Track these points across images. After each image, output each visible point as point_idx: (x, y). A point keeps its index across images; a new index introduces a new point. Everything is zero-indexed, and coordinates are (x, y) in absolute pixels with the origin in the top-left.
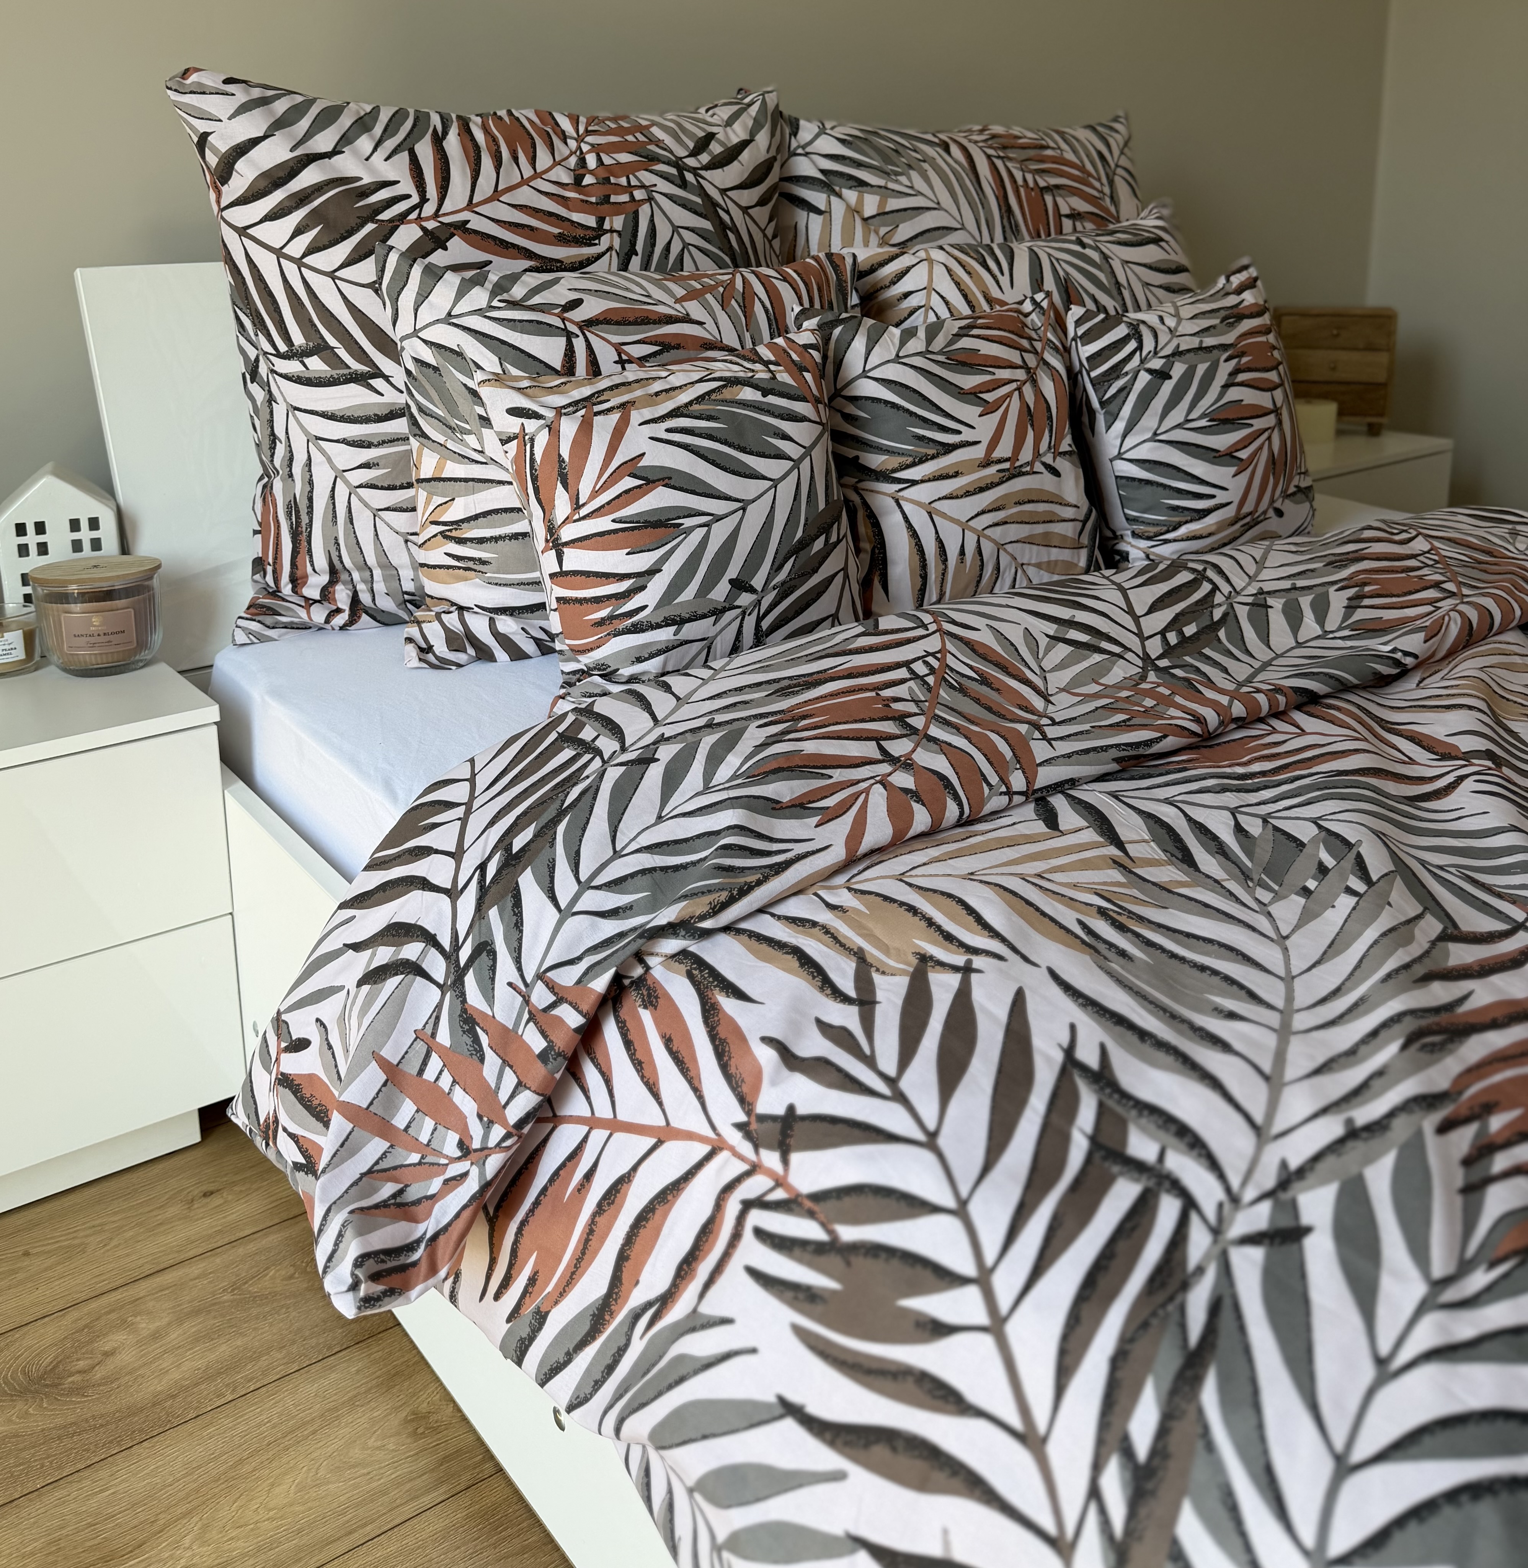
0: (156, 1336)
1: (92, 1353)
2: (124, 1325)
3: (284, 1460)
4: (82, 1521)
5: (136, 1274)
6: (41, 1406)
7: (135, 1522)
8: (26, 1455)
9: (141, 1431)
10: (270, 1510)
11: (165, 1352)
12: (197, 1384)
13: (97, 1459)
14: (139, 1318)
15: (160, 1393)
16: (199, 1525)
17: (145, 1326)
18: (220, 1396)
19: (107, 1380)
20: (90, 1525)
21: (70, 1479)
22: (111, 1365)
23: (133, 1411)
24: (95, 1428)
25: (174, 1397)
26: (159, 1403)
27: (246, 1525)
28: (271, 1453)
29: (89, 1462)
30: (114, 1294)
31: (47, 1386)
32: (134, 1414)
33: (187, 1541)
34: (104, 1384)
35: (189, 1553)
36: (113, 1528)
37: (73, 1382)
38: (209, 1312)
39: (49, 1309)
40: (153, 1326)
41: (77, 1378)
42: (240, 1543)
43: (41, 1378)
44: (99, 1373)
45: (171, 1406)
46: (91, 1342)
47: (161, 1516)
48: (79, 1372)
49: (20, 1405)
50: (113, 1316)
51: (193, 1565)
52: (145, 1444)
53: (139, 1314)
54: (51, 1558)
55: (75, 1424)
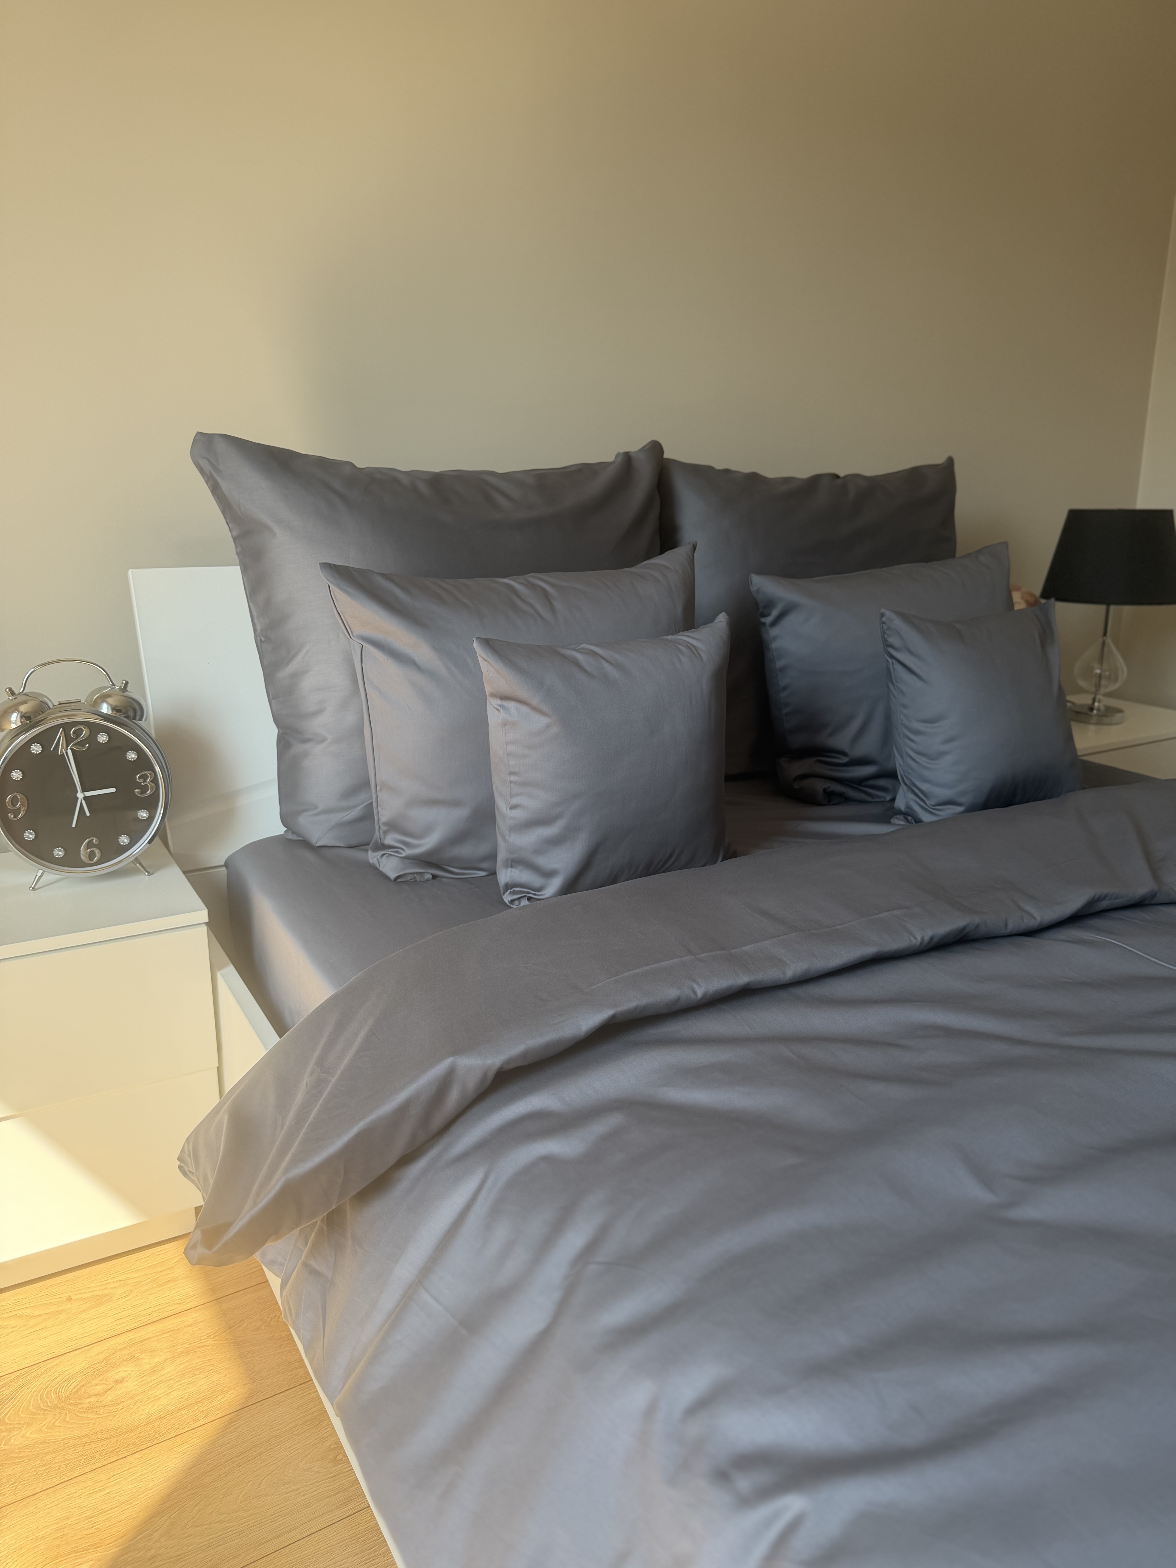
0: (154, 1370)
1: (106, 1379)
2: (132, 1359)
3: (237, 1474)
4: (83, 1513)
5: (147, 1319)
6: (64, 1420)
7: (122, 1517)
8: (49, 1458)
9: (134, 1444)
10: (222, 1514)
12: (180, 1410)
13: (99, 1465)
14: (144, 1355)
15: (152, 1415)
16: (168, 1523)
17: (148, 1361)
18: (195, 1421)
19: (115, 1403)
20: (88, 1517)
21: (78, 1479)
22: (120, 1389)
23: (132, 1428)
24: (102, 1440)
25: (161, 1419)
26: (150, 1423)
27: (202, 1525)
28: (227, 1469)
29: (94, 1467)
30: (129, 1334)
31: (71, 1404)
32: (132, 1431)
33: (157, 1535)
34: (113, 1405)
37: (90, 1403)
38: (195, 1353)
40: (153, 1362)
41: (93, 1399)
42: (196, 1539)
43: (68, 1398)
44: (109, 1397)
45: (159, 1426)
46: (106, 1371)
48: (96, 1395)
49: (49, 1418)
50: (126, 1352)
52: (137, 1455)
53: (145, 1351)
54: (57, 1542)
55: (87, 1435)
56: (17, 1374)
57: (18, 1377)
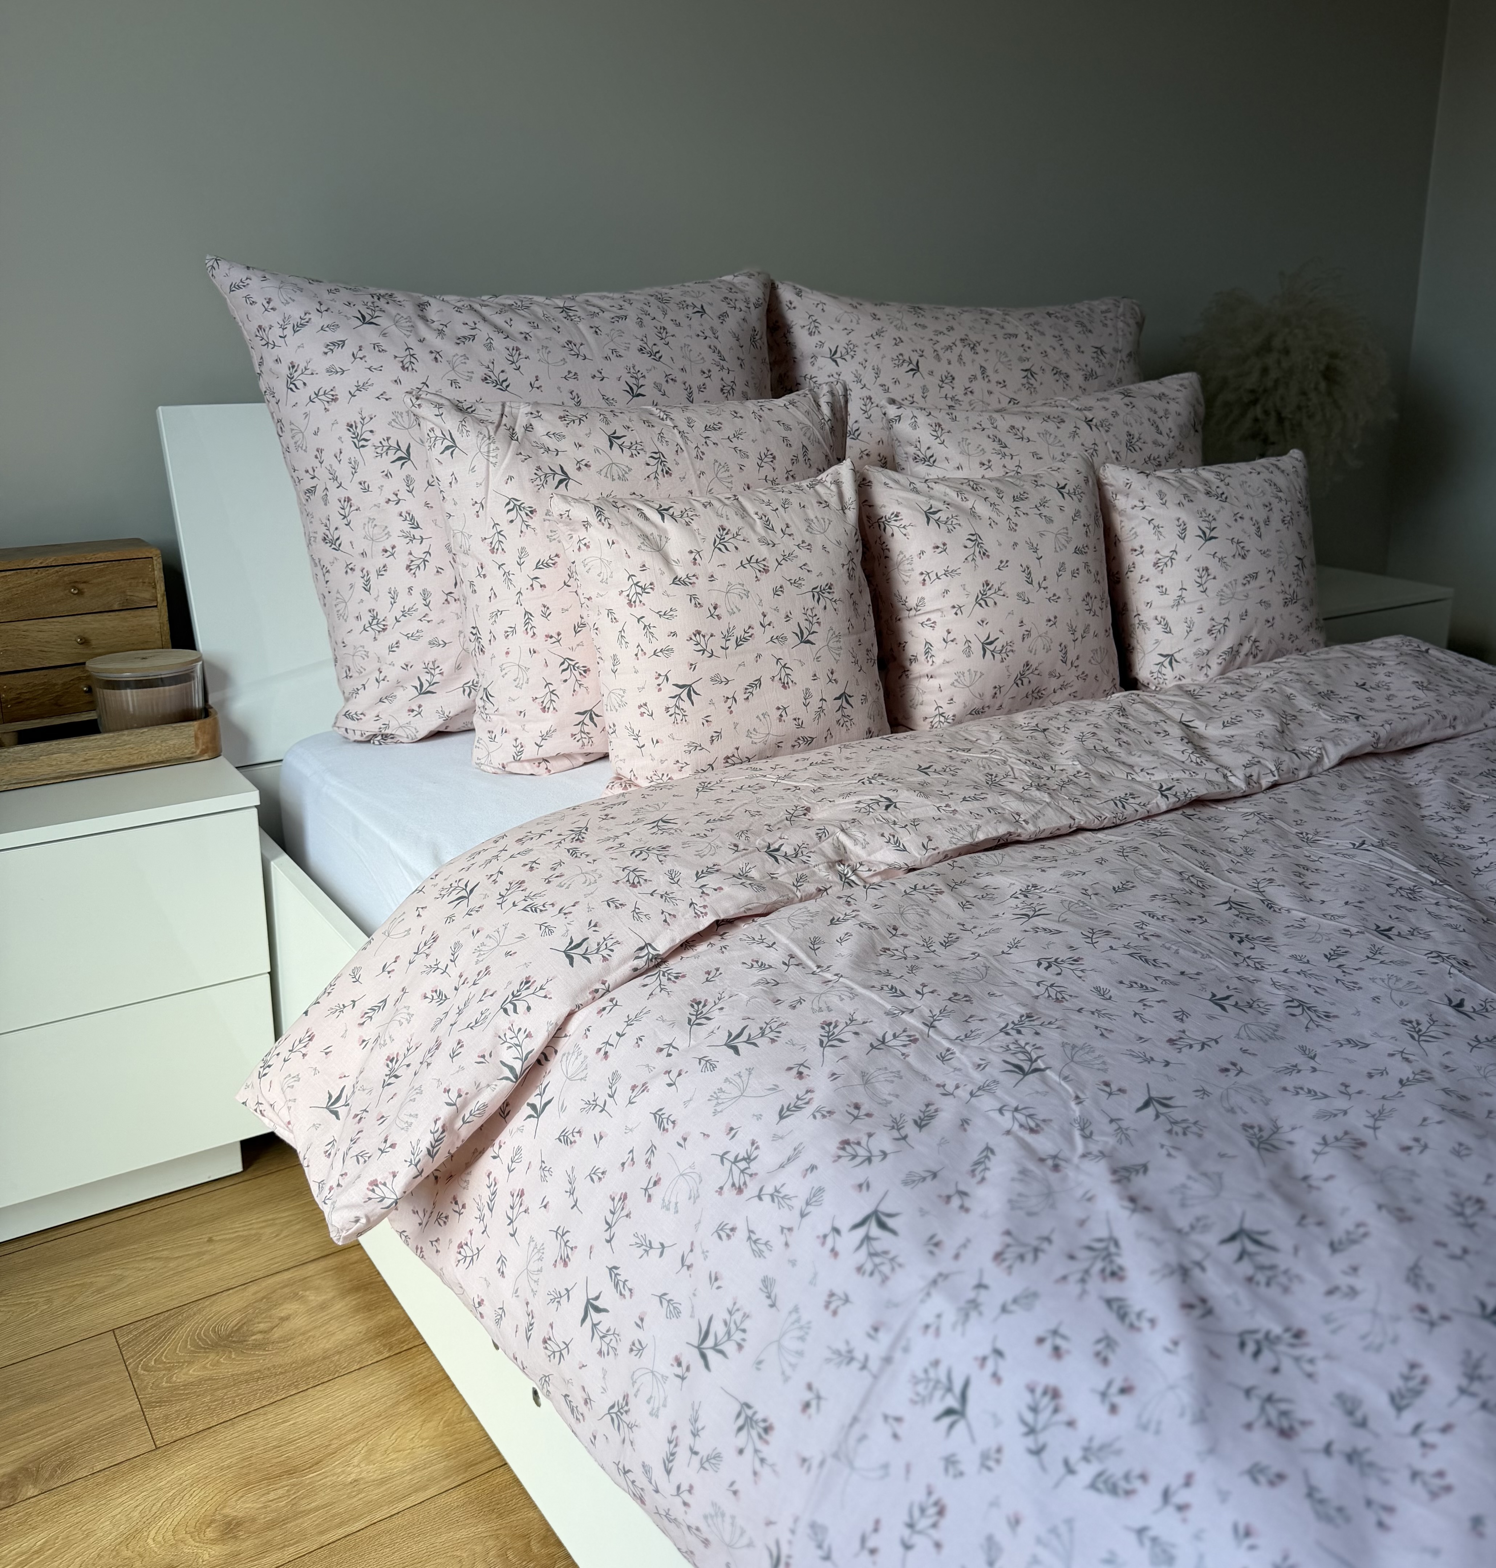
0: (323, 1307)
1: (270, 1317)
2: (295, 1296)
3: (434, 1402)
4: (268, 1443)
5: (305, 1258)
6: (230, 1357)
7: (313, 1446)
8: (219, 1393)
9: (314, 1378)
10: (423, 1439)
11: (331, 1319)
12: (359, 1344)
13: (278, 1398)
14: (308, 1293)
15: (329, 1349)
16: (365, 1449)
17: (314, 1298)
18: (381, 1353)
19: (284, 1339)
20: (275, 1447)
21: (257, 1412)
22: (288, 1326)
23: (308, 1362)
24: (276, 1375)
25: (340, 1353)
26: (328, 1357)
27: (404, 1450)
28: (422, 1398)
29: (272, 1400)
30: (286, 1273)
31: (234, 1342)
32: (309, 1365)
33: (356, 1461)
34: (283, 1341)
35: (357, 1470)
36: (295, 1449)
37: (255, 1340)
38: (367, 1289)
39: (233, 1283)
40: (321, 1299)
41: (259, 1336)
42: (400, 1464)
43: (229, 1335)
44: (277, 1334)
45: (339, 1360)
46: (269, 1309)
47: (335, 1441)
48: (261, 1332)
49: (212, 1356)
50: (287, 1290)
51: (362, 1478)
52: (318, 1388)
53: (308, 1289)
54: (245, 1471)
55: (259, 1371)
56: (167, 1314)
57: (168, 1318)
